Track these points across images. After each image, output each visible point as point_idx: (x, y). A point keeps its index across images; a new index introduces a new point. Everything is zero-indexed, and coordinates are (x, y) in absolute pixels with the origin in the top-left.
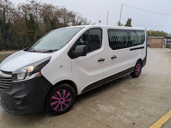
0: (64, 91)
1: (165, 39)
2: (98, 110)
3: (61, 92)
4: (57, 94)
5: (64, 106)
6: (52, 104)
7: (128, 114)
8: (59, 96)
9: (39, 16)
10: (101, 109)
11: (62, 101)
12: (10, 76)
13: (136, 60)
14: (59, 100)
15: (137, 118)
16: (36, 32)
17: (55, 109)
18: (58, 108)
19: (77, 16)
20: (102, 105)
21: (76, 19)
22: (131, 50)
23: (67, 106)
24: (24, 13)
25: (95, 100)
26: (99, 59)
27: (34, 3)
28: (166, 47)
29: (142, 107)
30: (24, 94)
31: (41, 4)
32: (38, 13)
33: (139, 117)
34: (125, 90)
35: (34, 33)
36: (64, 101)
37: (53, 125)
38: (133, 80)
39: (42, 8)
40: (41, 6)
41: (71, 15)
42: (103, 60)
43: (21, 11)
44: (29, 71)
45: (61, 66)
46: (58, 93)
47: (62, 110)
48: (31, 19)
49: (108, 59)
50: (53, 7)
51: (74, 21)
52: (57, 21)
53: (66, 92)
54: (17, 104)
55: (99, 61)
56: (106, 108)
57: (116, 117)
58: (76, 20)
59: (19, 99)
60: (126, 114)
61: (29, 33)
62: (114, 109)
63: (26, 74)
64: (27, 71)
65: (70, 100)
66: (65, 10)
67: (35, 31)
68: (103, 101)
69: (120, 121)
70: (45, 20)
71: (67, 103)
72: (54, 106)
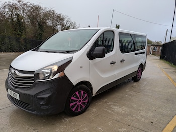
0: (82, 92)
1: (152, 47)
2: (113, 111)
3: (79, 93)
4: (76, 95)
5: (81, 107)
6: (72, 104)
7: (144, 114)
8: (77, 97)
9: (26, 17)
10: (116, 110)
11: (80, 101)
12: (33, 75)
13: (138, 64)
14: (78, 100)
15: (153, 117)
16: (23, 34)
17: (74, 110)
18: (76, 109)
19: (66, 19)
20: (115, 106)
21: (65, 22)
22: (136, 54)
23: (84, 107)
24: (10, 13)
25: (106, 102)
26: (111, 62)
27: (21, 3)
28: (152, 54)
29: (154, 109)
30: (48, 94)
31: (28, 4)
32: (25, 13)
33: (155, 117)
34: (132, 93)
35: (21, 35)
36: (82, 102)
37: (74, 125)
38: (135, 84)
39: (30, 8)
40: (29, 6)
41: (60, 18)
42: (114, 63)
43: (7, 10)
44: (53, 71)
45: (81, 67)
46: (77, 93)
47: (79, 111)
48: (18, 19)
49: (118, 62)
50: (41, 9)
51: (62, 25)
52: (45, 23)
53: (84, 93)
54: (41, 104)
55: (111, 63)
56: (120, 109)
57: (133, 117)
58: (65, 24)
59: (43, 99)
60: (141, 114)
61: (15, 34)
62: (128, 110)
63: (51, 73)
64: (51, 71)
65: (87, 101)
66: (53, 12)
67: (21, 32)
68: (115, 103)
69: (139, 120)
70: (33, 22)
71: (84, 104)
72: (73, 107)
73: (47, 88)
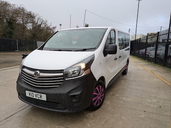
0: (101, 87)
3: (98, 88)
4: (96, 90)
6: (94, 99)
8: (97, 92)
10: (126, 100)
14: (98, 95)
15: (157, 102)
17: (95, 104)
19: (37, 17)
21: (36, 20)
23: (102, 100)
33: (159, 102)
36: (100, 96)
37: (100, 118)
41: (31, 16)
47: (98, 104)
49: (118, 58)
51: (33, 23)
54: (74, 101)
56: (129, 99)
57: (143, 104)
58: (36, 22)
60: (147, 101)
64: (80, 69)
65: (103, 95)
68: (121, 94)
69: (149, 106)
72: (94, 101)
73: (77, 86)
